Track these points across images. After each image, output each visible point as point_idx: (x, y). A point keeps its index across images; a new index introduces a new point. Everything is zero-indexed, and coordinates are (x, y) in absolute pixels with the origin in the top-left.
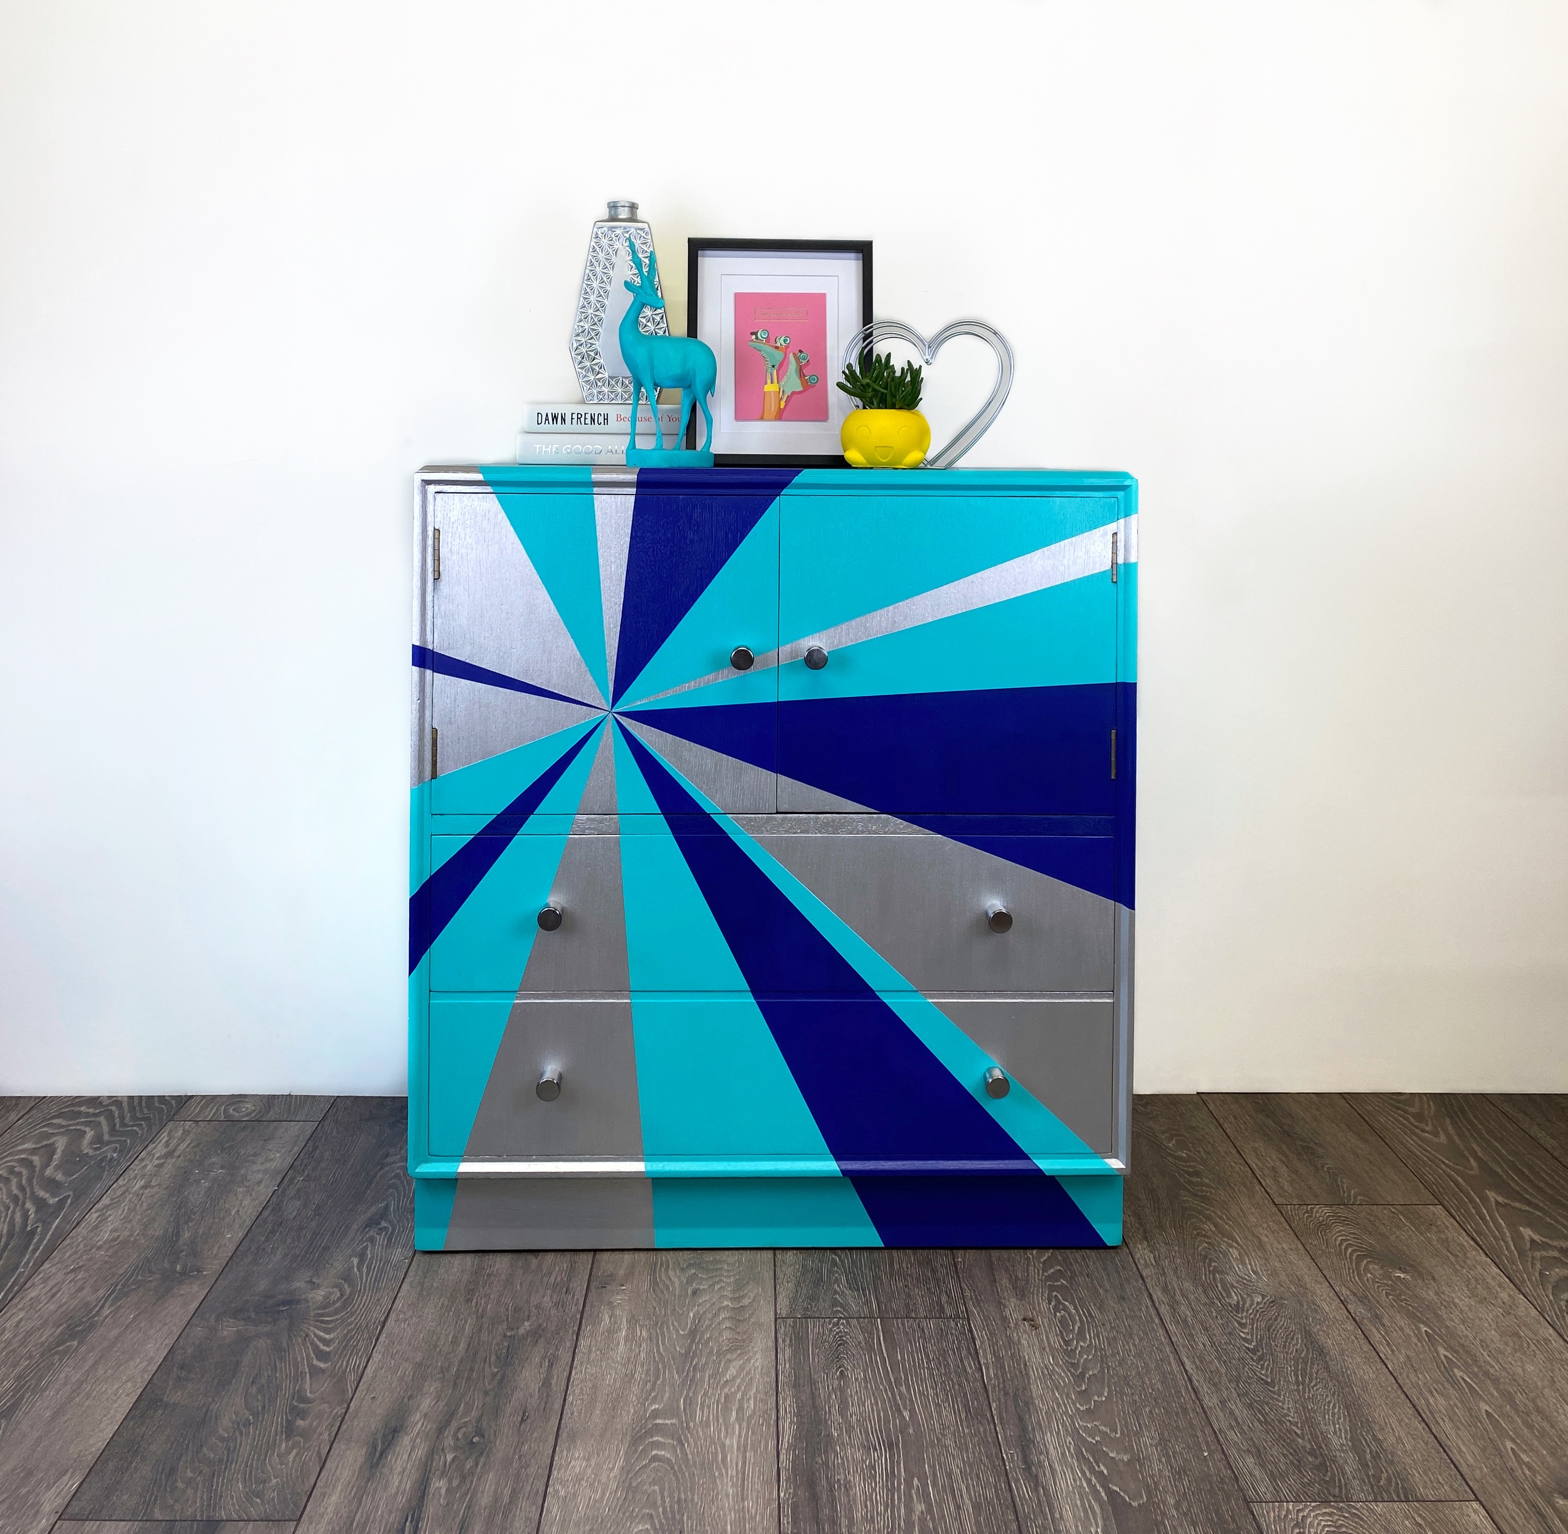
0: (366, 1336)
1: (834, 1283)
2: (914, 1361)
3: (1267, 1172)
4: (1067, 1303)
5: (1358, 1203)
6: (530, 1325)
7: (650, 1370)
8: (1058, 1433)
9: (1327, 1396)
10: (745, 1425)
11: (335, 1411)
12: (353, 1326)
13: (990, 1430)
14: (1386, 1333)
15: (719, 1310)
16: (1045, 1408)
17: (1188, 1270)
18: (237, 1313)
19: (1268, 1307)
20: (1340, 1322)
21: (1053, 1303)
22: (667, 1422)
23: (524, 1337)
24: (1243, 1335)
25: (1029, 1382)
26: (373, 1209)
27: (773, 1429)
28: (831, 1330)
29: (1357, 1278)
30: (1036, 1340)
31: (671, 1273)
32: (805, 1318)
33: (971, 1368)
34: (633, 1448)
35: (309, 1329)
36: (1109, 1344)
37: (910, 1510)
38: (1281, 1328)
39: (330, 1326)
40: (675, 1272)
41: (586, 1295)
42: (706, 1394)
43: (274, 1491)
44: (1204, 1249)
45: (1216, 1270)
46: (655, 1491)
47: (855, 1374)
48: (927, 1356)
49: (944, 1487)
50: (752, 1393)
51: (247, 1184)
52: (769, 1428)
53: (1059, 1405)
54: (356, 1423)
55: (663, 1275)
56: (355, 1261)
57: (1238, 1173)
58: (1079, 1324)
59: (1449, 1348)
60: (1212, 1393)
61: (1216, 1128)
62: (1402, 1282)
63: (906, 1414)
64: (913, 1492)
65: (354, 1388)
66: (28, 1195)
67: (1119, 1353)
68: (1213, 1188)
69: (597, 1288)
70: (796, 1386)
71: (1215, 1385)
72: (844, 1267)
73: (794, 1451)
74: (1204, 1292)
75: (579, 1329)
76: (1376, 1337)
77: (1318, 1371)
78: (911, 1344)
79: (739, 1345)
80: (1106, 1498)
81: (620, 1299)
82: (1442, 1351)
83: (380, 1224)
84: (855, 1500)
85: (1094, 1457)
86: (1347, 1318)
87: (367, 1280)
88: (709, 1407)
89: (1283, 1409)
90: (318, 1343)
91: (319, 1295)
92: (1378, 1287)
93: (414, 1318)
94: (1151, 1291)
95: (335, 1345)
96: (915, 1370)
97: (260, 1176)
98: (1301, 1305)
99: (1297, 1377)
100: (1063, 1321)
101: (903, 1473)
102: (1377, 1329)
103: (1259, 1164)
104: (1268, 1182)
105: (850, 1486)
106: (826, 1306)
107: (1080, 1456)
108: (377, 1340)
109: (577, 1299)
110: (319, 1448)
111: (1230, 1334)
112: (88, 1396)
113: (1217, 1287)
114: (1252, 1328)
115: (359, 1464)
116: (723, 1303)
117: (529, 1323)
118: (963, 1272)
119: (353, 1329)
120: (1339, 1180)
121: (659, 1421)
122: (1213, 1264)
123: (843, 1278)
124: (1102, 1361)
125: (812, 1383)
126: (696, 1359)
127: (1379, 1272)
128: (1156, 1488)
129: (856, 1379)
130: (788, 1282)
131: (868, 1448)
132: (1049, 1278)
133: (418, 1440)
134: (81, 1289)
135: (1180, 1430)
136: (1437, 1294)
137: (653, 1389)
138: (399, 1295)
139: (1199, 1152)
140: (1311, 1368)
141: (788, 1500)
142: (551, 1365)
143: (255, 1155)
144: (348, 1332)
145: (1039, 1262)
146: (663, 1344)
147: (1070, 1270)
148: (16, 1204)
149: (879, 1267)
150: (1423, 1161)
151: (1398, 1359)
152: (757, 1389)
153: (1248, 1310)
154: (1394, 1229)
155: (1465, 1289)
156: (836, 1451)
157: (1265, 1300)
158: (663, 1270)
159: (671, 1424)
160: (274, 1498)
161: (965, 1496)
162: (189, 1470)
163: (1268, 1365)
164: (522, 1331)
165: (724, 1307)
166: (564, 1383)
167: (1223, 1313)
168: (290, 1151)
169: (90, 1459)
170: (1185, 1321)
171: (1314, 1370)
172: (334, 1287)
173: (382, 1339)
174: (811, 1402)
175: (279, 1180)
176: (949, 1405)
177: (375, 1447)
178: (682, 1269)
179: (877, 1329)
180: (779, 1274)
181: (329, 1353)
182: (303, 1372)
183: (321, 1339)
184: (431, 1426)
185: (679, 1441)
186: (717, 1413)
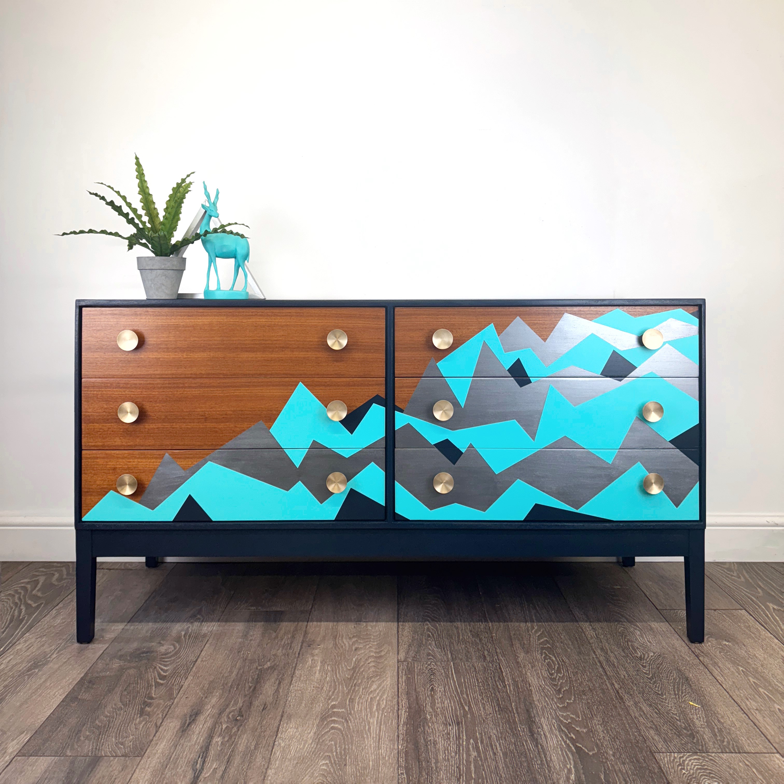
0: (185, 668)
1: (429, 646)
2: (470, 682)
3: (653, 594)
4: (551, 656)
6: (270, 664)
7: (332, 685)
8: (548, 718)
10: (381, 712)
11: (166, 704)
12: (179, 663)
13: (511, 716)
14: (721, 670)
15: (369, 657)
16: (540, 706)
17: (614, 640)
18: (121, 658)
19: (657, 658)
20: (695, 665)
21: (544, 656)
22: (339, 710)
23: (268, 669)
24: (645, 671)
25: (532, 693)
26: (194, 610)
27: (396, 714)
28: (426, 668)
30: (535, 673)
31: (344, 640)
32: (413, 661)
33: (501, 686)
34: (321, 723)
35: (156, 665)
36: (574, 675)
37: (468, 755)
38: (664, 668)
39: (167, 663)
40: (346, 639)
41: (300, 650)
42: (360, 697)
43: (131, 742)
44: (622, 630)
45: (628, 641)
46: (332, 744)
47: (439, 689)
48: (478, 680)
49: (487, 743)
50: (385, 697)
52: (393, 714)
53: (548, 704)
54: (176, 710)
55: (340, 641)
56: (183, 633)
57: (637, 594)
58: (557, 666)
59: (755, 677)
60: (630, 699)
62: (727, 647)
63: (467, 708)
64: (470, 746)
65: (177, 693)
66: (23, 602)
67: (579, 679)
68: (625, 602)
69: (306, 647)
70: (408, 693)
71: (631, 695)
72: (434, 638)
73: (407, 725)
74: (623, 650)
76: (716, 673)
77: (686, 689)
78: (469, 674)
79: (379, 674)
80: (575, 751)
81: (317, 652)
82: (752, 680)
83: (196, 616)
84: (439, 750)
85: (568, 730)
86: (700, 663)
87: (188, 642)
88: (362, 703)
89: (668, 707)
90: (161, 671)
91: (163, 649)
92: (715, 649)
93: (211, 660)
94: (595, 650)
95: (169, 672)
96: (471, 687)
97: (138, 595)
98: (675, 657)
99: (675, 691)
100: (548, 664)
101: (465, 737)
102: (716, 669)
103: (649, 591)
104: (654, 599)
105: (437, 743)
106: (424, 656)
107: (561, 730)
108: (191, 670)
109: (295, 652)
110: (156, 721)
111: (638, 670)
112: (40, 695)
113: (630, 648)
114: (649, 668)
115: (176, 729)
116: (370, 654)
118: (496, 641)
119: (179, 665)
121: (335, 710)
122: (627, 638)
123: (433, 643)
124: (570, 683)
125: (417, 692)
126: (356, 681)
127: (714, 642)
128: (602, 746)
129: (440, 691)
130: (405, 645)
131: (446, 724)
132: (541, 644)
133: (208, 718)
134: (43, 645)
135: (613, 717)
136: (746, 652)
137: (333, 694)
138: (204, 649)
140: (682, 687)
141: (403, 749)
142: (280, 683)
143: (137, 585)
144: (176, 666)
145: (536, 636)
146: (339, 673)
147: (551, 640)
148: (16, 606)
149: (452, 638)
150: (733, 589)
151: (728, 683)
152: (387, 695)
153: (646, 660)
154: (721, 621)
155: (761, 649)
156: (429, 727)
157: (655, 655)
158: (340, 638)
159: (342, 711)
160: (130, 745)
161: (499, 749)
162: (87, 732)
163: (659, 686)
164: (266, 666)
165: (371, 656)
166: (286, 691)
167: (634, 661)
168: (155, 583)
169: (38, 725)
170: (614, 665)
171: (684, 688)
172: (171, 645)
173: (193, 669)
174: (416, 702)
175: (148, 597)
176: (489, 704)
177: (185, 721)
178: (350, 638)
179: (451, 667)
180: (400, 641)
181: (166, 676)
182: (151, 686)
183: (162, 669)
184: (215, 711)
185: (346, 720)
186: (366, 706)
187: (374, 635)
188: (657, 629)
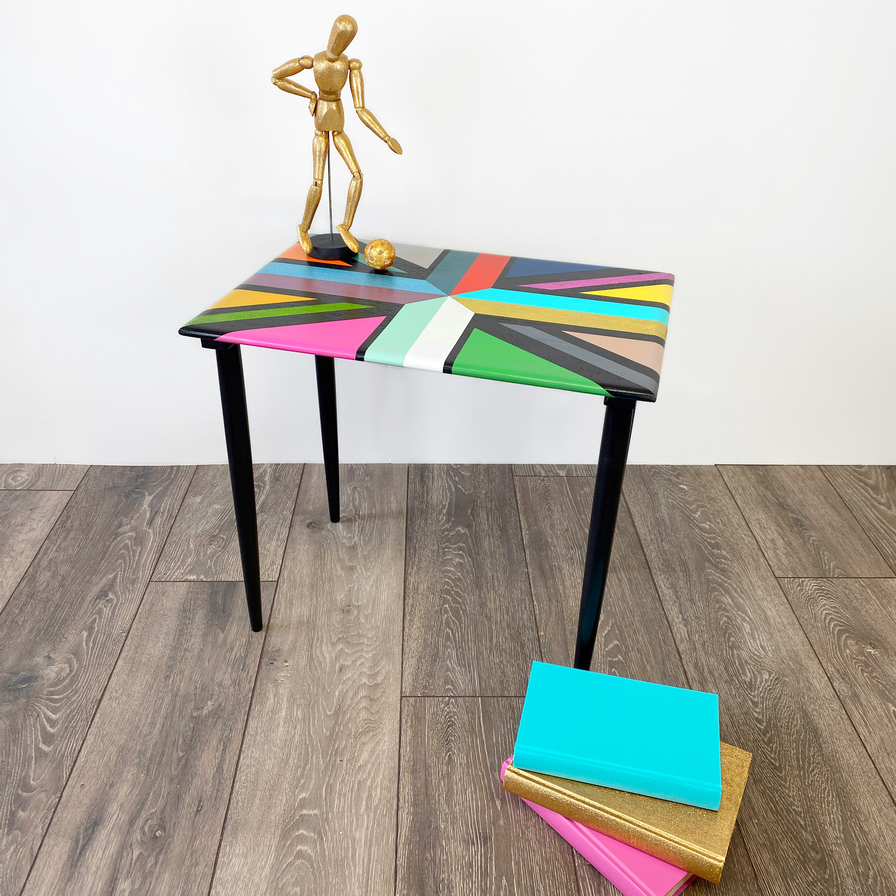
0: (84, 716)
1: (447, 659)
2: (506, 744)
3: (769, 544)
5: (836, 576)
6: (213, 705)
7: (301, 753)
9: (822, 783)
10: (372, 815)
11: (50, 800)
12: (75, 705)
14: (864, 713)
15: (358, 688)
17: (713, 645)
19: (773, 685)
20: (828, 701)
22: (311, 812)
23: (207, 717)
24: (755, 714)
26: (105, 580)
27: (394, 821)
28: (443, 710)
29: (839, 654)
31: (324, 648)
32: (423, 697)
34: (283, 843)
35: (40, 709)
38: (784, 707)
39: (58, 705)
40: (327, 645)
41: (258, 672)
42: (343, 781)
44: (724, 623)
45: (734, 645)
47: (460, 759)
51: (12, 554)
52: (391, 819)
54: (65, 814)
55: (318, 651)
56: (85, 634)
57: (747, 545)
61: (730, 500)
62: (872, 658)
63: (499, 805)
65: (68, 774)
68: (729, 560)
69: (267, 665)
70: (414, 771)
72: (455, 641)
73: (409, 845)
74: (726, 669)
75: (250, 709)
76: (857, 717)
77: (814, 754)
78: (504, 726)
79: (372, 727)
81: (284, 677)
83: (107, 596)
86: (833, 695)
87: (91, 654)
88: (345, 795)
89: (790, 797)
90: (46, 723)
91: (53, 672)
92: (855, 664)
93: (124, 697)
94: (685, 667)
95: (59, 726)
97: (23, 546)
98: (798, 683)
99: (799, 762)
101: (494, 872)
102: (857, 708)
103: (763, 537)
104: (770, 554)
105: (452, 887)
106: (441, 684)
108: (92, 721)
109: (251, 677)
111: (746, 713)
113: (735, 663)
114: (763, 708)
115: (62, 862)
116: (361, 680)
117: (212, 703)
119: (75, 709)
120: (821, 552)
122: (732, 639)
123: (454, 653)
125: (427, 768)
126: (338, 742)
127: (855, 648)
129: (461, 765)
130: (412, 657)
133: (113, 834)
137: (302, 775)
138: (115, 671)
139: (718, 523)
140: (809, 751)
142: (224, 750)
143: (22, 525)
144: (70, 711)
146: (314, 725)
147: (624, 643)
149: (482, 642)
150: (881, 533)
151: (874, 741)
152: (383, 775)
153: (758, 689)
154: (864, 603)
157: (771, 678)
159: (314, 814)
163: (776, 747)
164: (205, 711)
165: (362, 685)
166: (233, 769)
167: (740, 691)
168: (49, 521)
171: (811, 753)
172: (65, 664)
173: (96, 720)
174: (424, 790)
175: (37, 549)
177: (77, 841)
178: (334, 644)
179: (478, 709)
180: (407, 650)
181: (53, 735)
182: (30, 757)
183: (49, 720)
184: (125, 817)
185: (320, 834)
186: (351, 802)
187: (369, 637)
188: (774, 619)
